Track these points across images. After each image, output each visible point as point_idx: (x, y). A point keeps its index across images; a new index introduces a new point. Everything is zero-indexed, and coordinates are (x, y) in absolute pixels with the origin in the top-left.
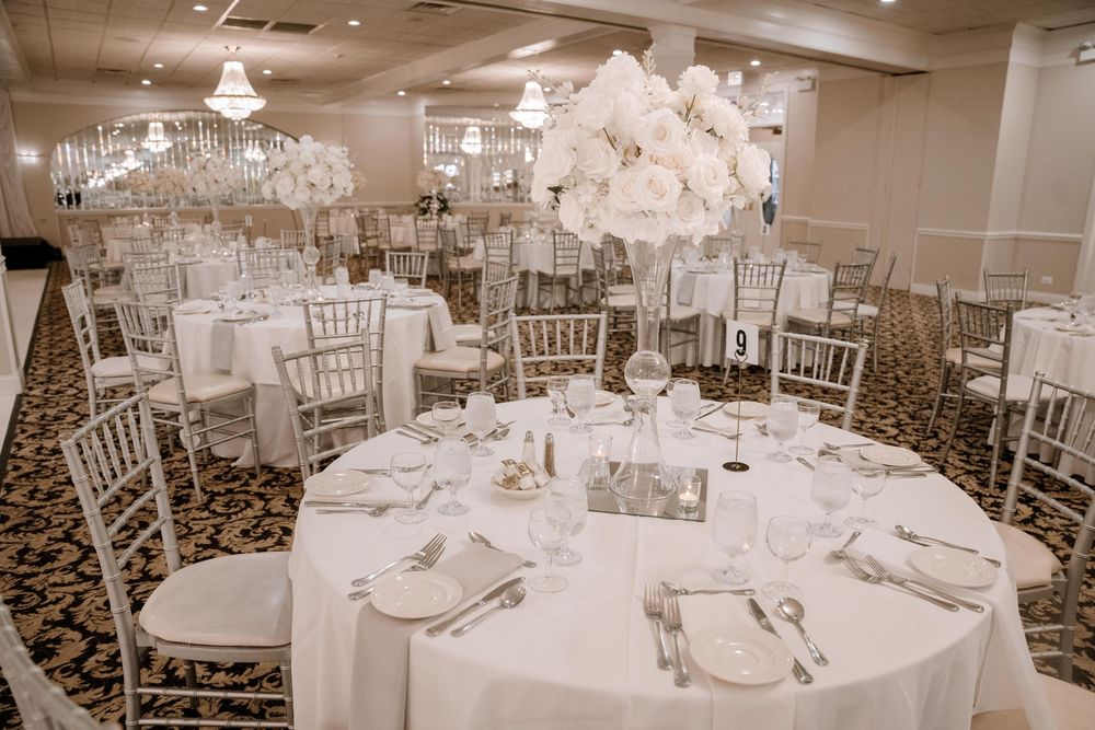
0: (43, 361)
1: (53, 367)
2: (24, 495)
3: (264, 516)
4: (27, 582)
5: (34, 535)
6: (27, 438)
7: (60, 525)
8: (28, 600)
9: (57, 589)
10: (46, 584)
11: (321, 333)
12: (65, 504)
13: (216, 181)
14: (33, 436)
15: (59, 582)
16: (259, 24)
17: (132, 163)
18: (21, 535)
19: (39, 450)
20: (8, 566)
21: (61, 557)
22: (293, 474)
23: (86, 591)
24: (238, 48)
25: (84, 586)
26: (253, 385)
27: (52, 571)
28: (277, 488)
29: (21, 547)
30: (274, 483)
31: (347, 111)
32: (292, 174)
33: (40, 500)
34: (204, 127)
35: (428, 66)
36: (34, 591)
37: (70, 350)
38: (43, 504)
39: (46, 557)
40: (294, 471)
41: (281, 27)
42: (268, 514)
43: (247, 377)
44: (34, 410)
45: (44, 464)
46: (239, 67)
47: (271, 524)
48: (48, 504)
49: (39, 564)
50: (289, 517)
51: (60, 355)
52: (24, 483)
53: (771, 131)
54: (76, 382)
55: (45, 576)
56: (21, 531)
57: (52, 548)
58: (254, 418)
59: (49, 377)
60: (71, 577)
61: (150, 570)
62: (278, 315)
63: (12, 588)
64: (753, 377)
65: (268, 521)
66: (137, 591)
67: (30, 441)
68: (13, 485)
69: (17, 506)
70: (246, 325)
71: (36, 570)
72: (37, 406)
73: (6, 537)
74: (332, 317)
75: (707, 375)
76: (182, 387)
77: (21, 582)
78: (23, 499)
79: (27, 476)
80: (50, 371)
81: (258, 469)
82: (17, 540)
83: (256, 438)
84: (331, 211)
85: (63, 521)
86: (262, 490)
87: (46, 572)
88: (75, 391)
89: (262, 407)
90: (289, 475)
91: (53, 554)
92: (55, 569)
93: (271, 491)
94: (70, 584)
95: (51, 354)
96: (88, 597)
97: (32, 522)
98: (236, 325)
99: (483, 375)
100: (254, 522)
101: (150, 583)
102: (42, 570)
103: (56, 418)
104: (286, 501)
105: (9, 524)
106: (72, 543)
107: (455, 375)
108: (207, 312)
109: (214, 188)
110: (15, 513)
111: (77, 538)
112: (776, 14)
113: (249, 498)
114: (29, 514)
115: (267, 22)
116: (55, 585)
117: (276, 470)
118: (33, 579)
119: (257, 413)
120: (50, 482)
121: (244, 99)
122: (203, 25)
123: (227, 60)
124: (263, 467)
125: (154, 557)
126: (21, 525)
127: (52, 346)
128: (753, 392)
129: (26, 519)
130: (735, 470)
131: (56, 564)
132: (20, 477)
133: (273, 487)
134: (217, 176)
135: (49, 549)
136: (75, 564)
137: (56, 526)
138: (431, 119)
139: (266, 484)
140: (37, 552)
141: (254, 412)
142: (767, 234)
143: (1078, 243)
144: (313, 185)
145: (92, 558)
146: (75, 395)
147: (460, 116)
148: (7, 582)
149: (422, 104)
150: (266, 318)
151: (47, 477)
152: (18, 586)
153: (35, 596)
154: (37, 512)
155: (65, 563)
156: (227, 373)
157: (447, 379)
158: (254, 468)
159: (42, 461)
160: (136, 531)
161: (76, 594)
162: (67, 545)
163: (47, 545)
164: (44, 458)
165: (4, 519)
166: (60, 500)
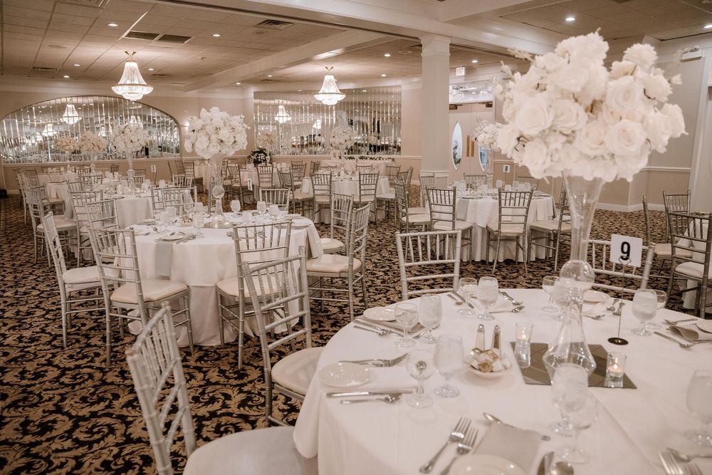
0: (8, 270)
1: (18, 275)
2: (16, 376)
3: (206, 385)
4: (34, 450)
5: (31, 409)
6: (9, 329)
7: (50, 399)
8: (38, 466)
9: (60, 454)
10: (50, 451)
11: (245, 248)
12: (50, 382)
13: (132, 141)
14: (13, 328)
15: (60, 447)
16: (151, 36)
17: (49, 131)
18: (20, 409)
19: (20, 339)
20: (15, 437)
21: (56, 426)
22: (218, 351)
23: (84, 455)
24: (134, 53)
25: (81, 451)
26: (188, 286)
27: (52, 439)
28: (209, 362)
29: (22, 420)
30: (206, 359)
31: (203, 96)
32: (207, 134)
33: (29, 379)
34: (106, 106)
35: (261, 65)
36: (41, 457)
37: (27, 262)
38: (33, 382)
39: (45, 427)
40: (218, 349)
41: (167, 38)
42: (209, 383)
43: (183, 282)
44: (10, 307)
45: (26, 350)
46: (135, 65)
47: (214, 391)
48: (37, 382)
49: (41, 433)
50: (225, 385)
51: (21, 265)
52: (14, 366)
53: (485, 105)
54: (37, 285)
55: (47, 444)
56: (20, 406)
57: (48, 419)
58: (189, 311)
59: (16, 282)
60: (68, 444)
61: (130, 434)
62: (202, 235)
63: (22, 457)
64: (509, 267)
65: (210, 389)
66: (125, 452)
67: (11, 331)
68: (6, 368)
69: (12, 385)
70: (182, 243)
71: (39, 439)
72: (12, 305)
73: (8, 412)
74: (245, 236)
75: (479, 267)
76: (141, 291)
77: (29, 450)
78: (16, 379)
79: (15, 360)
80: (15, 277)
81: (191, 347)
82: (18, 414)
83: (190, 325)
84: (195, 162)
85: (51, 396)
86: (198, 364)
87: (48, 440)
88: (38, 292)
89: (194, 303)
90: (215, 352)
91: (50, 424)
92: (55, 437)
93: (205, 365)
94: (70, 449)
95: (13, 265)
96: (87, 460)
97: (26, 399)
98: (174, 243)
99: (350, 273)
100: (200, 390)
101: (133, 445)
102: (44, 438)
103: (28, 314)
104: (219, 372)
105: (8, 401)
106: (63, 414)
107: (333, 275)
108: (147, 234)
109: (130, 146)
110: (13, 391)
111: (66, 410)
112: (498, 29)
113: (191, 371)
114: (23, 392)
115: (158, 35)
116: (57, 451)
117: (204, 348)
118: (38, 447)
119: (191, 307)
120: (35, 364)
121: (139, 87)
122: (111, 37)
123: (127, 61)
124: (195, 346)
125: (131, 422)
126: (19, 401)
127: (13, 259)
128: (514, 278)
129: (22, 395)
130: (618, 344)
131: (54, 433)
132: (10, 361)
133: (206, 361)
134: (132, 138)
135: (45, 420)
136: (70, 432)
137: (46, 401)
138: (257, 101)
139: (200, 359)
140: (37, 423)
141: (189, 307)
142: (508, 171)
143: (688, 173)
144: (222, 141)
145: (82, 426)
146: (38, 295)
147: (273, 99)
148: (17, 452)
149: (252, 90)
150: (194, 237)
151: (31, 360)
152: (27, 454)
153: (43, 462)
154: (29, 389)
155: (61, 432)
156: (167, 278)
157: (317, 277)
158: (188, 347)
159: (25, 347)
160: (111, 402)
161: (76, 458)
162: (59, 416)
163: (44, 417)
164: (26, 345)
165: (4, 397)
166: (45, 379)
